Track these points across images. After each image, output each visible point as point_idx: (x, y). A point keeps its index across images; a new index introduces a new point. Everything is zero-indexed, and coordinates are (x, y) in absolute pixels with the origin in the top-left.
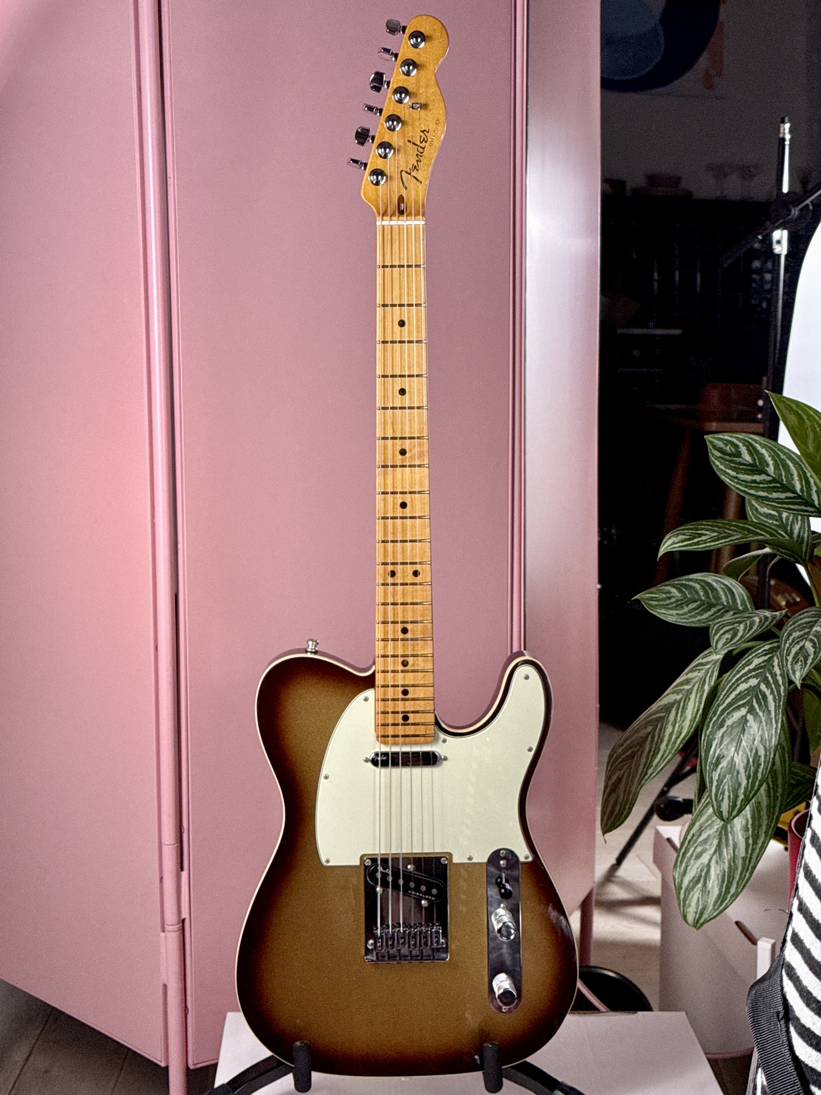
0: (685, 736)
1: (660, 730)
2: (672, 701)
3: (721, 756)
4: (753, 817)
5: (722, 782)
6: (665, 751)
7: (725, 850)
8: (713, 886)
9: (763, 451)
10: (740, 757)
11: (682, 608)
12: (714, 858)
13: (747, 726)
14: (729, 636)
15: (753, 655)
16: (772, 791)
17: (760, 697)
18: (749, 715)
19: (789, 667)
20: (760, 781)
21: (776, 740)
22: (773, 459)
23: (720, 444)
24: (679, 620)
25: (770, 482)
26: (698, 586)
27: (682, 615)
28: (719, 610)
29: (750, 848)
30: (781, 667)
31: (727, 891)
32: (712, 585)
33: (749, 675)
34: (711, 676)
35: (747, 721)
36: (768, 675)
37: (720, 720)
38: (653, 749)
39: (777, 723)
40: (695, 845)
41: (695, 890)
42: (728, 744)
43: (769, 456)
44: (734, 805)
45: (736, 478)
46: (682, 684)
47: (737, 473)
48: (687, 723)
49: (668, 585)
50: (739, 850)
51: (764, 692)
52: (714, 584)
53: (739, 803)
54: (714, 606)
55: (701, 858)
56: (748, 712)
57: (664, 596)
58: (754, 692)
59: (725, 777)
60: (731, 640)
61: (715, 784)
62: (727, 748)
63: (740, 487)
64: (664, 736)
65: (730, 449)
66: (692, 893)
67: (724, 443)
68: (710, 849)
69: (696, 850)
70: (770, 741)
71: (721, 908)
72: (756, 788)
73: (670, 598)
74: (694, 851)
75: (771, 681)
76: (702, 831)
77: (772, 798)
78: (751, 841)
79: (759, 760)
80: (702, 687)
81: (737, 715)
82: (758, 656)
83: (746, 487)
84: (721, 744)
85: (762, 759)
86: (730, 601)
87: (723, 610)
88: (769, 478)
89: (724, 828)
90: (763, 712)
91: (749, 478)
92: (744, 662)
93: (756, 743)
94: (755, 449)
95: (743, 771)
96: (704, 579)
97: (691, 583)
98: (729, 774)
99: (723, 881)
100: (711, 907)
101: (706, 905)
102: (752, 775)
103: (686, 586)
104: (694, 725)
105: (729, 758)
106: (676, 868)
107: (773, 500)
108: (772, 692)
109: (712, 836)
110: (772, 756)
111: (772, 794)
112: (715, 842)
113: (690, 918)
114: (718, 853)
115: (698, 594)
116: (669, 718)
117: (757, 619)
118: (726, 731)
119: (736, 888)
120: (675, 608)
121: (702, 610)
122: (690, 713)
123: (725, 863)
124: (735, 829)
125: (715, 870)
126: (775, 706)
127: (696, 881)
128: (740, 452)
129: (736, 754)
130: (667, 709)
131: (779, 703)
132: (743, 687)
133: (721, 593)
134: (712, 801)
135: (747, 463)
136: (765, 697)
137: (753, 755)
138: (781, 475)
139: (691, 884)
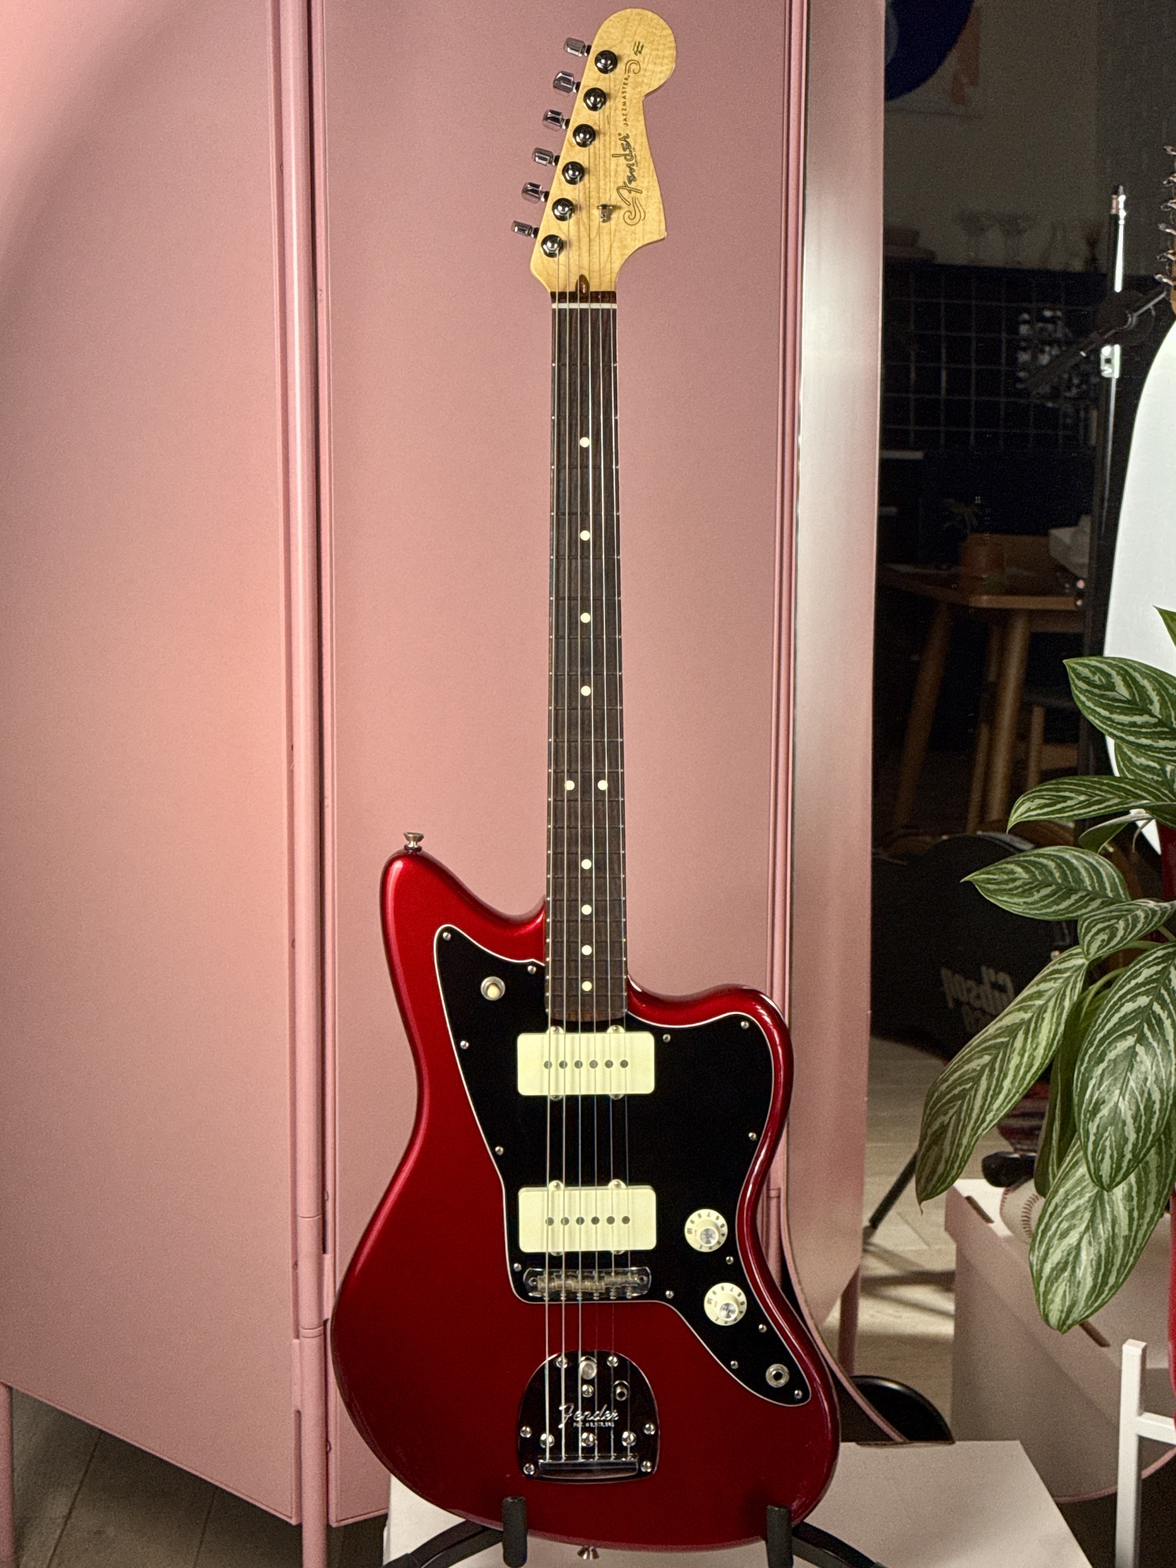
0: (1038, 1069)
1: (1003, 1060)
2: (1017, 1021)
3: (1101, 1101)
4: (1139, 1181)
5: (1103, 1136)
6: (1009, 1090)
7: (1101, 1226)
8: (1084, 1275)
9: (1145, 683)
10: (1126, 1102)
11: (1032, 895)
12: (1086, 1237)
13: (1136, 1061)
14: (1106, 937)
15: (1142, 964)
16: (1163, 1146)
17: (1154, 1022)
18: (1138, 1045)
20: (1154, 1135)
22: (1159, 694)
23: (1086, 672)
24: (1027, 911)
25: (1155, 725)
26: (1052, 865)
27: (1032, 904)
28: (1082, 898)
29: (1135, 1223)
31: (1105, 1282)
32: (1072, 863)
33: (1137, 992)
34: (1073, 988)
35: (1137, 1054)
36: (1163, 991)
37: (1099, 1052)
38: (993, 1087)
40: (1060, 1219)
41: (1060, 1280)
42: (1110, 1085)
43: (1154, 690)
44: (1119, 1168)
45: (1110, 719)
46: (1031, 997)
47: (1111, 713)
48: (1040, 1051)
49: (1011, 863)
50: (1120, 1226)
51: (1159, 1015)
52: (1074, 861)
53: (1125, 1165)
54: (1075, 891)
55: (1067, 1239)
56: (1137, 1042)
57: (1005, 877)
58: (1145, 1014)
59: (1106, 1130)
60: (1109, 941)
61: (1092, 1138)
62: (1108, 1091)
63: (1115, 732)
64: (1008, 1069)
65: (1100, 679)
66: (1056, 1285)
67: (1090, 670)
68: (1081, 1224)
69: (1062, 1226)
70: (1169, 1082)
71: (1096, 1305)
72: (1147, 1146)
73: (1014, 880)
74: (1058, 1227)
75: (1169, 1001)
76: (1068, 1200)
77: (1165, 1155)
78: (1136, 1214)
79: (1153, 1107)
80: (1060, 1004)
81: (1122, 1046)
82: (1148, 966)
83: (1122, 731)
84: (1100, 1084)
85: (1157, 1106)
86: (1097, 885)
87: (1088, 897)
88: (1154, 720)
89: (1099, 1197)
90: (1158, 1043)
91: (1126, 719)
92: (1130, 973)
93: (1148, 1084)
94: (1134, 679)
95: (1132, 1121)
96: (1060, 854)
97: (1041, 860)
98: (1111, 1125)
99: (1098, 1269)
100: (1082, 1304)
101: (1076, 1301)
103: (1034, 864)
104: (1050, 1055)
105: (1112, 1104)
106: (1034, 1250)
107: (1160, 750)
108: (1170, 1015)
109: (1082, 1208)
110: (1171, 1102)
111: (1164, 1150)
112: (1087, 1215)
113: (1054, 1318)
114: (1091, 1231)
115: (1051, 874)
116: (1015, 1046)
117: (1141, 914)
118: (1108, 1067)
119: (1117, 1278)
120: (1021, 895)
121: (1058, 898)
122: (1045, 1038)
123: (1100, 1244)
124: (1114, 1198)
125: (1088, 1255)
127: (1060, 1268)
128: (1113, 683)
129: (1121, 1099)
132: (1129, 1007)
133: (1084, 874)
135: (1123, 699)
136: (1159, 1021)
137: (1144, 1100)
138: (1170, 716)
139: (1055, 1272)
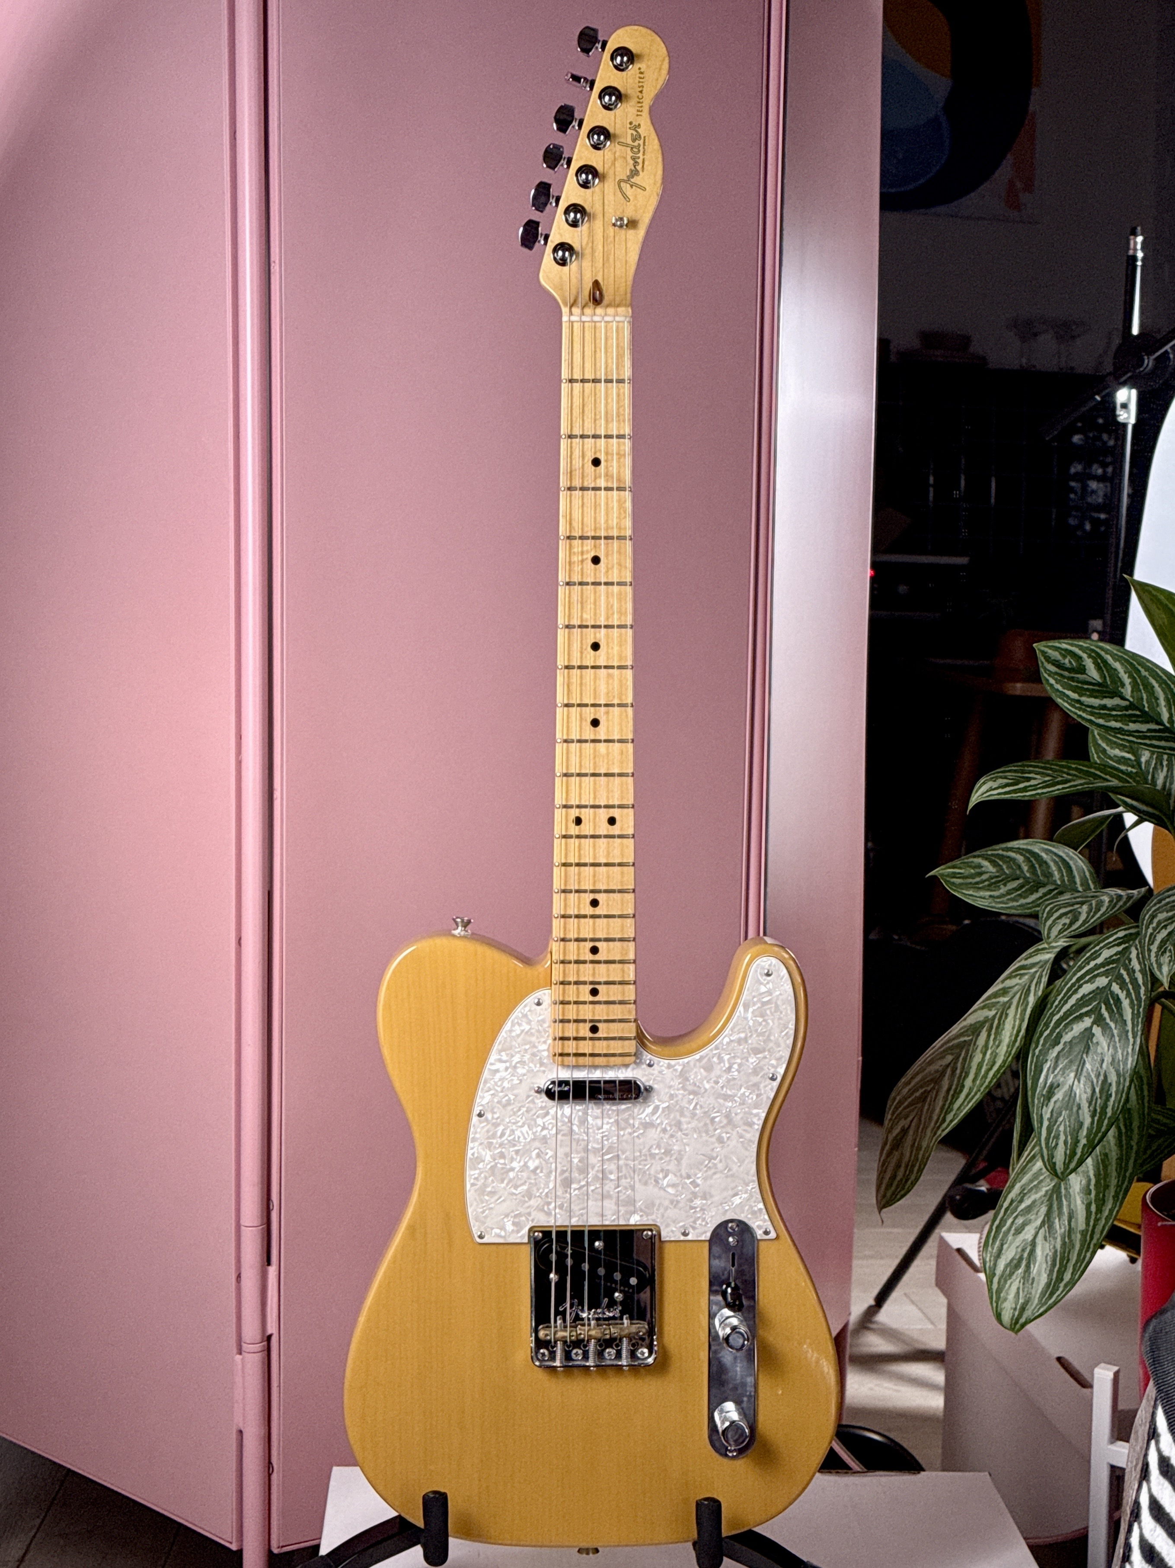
0: (1001, 1067)
1: (965, 1059)
2: (982, 1019)
3: (1055, 1085)
4: (1098, 1175)
5: (1056, 1121)
6: (971, 1089)
7: (1057, 1220)
8: (1039, 1273)
9: (1117, 665)
10: (1082, 1086)
11: (1000, 889)
12: (1042, 1231)
13: (1092, 1042)
14: (1067, 921)
15: (1102, 945)
16: (1124, 1138)
17: (1112, 1002)
18: (1095, 1026)
19: (1153, 959)
20: (1109, 1118)
21: (1133, 1061)
22: (1131, 676)
23: (1055, 655)
24: (993, 904)
25: (1126, 708)
26: (1020, 858)
27: (998, 897)
28: (1051, 891)
29: (1093, 1217)
30: (1141, 959)
31: (1060, 1279)
32: (1040, 856)
33: (1096, 972)
34: (1038, 983)
35: (1093, 1035)
36: (1122, 971)
37: (1055, 1034)
39: (1134, 1037)
40: (1015, 1214)
41: (1014, 1277)
42: (1064, 1069)
43: (1125, 673)
44: (1073, 1153)
45: (1078, 701)
46: (995, 995)
47: (1081, 695)
48: (1003, 1049)
49: (979, 856)
50: (1077, 1219)
51: (1117, 995)
52: (1044, 855)
53: (1079, 1151)
54: (1044, 885)
55: (1024, 1232)
56: (1093, 1023)
58: (1103, 995)
59: (1060, 1114)
60: (1071, 924)
61: (1046, 1123)
62: (1063, 1074)
63: (1084, 715)
64: (970, 1067)
65: (1070, 662)
66: (1009, 1282)
67: (1060, 653)
68: (1036, 1220)
69: (1016, 1221)
70: (1125, 1064)
71: (1050, 1301)
72: (1103, 1129)
73: (981, 874)
74: (1013, 1223)
75: (1128, 980)
76: (1025, 1194)
77: (1125, 1147)
78: (1093, 1208)
79: (1109, 1090)
80: (1025, 999)
81: (1078, 1028)
82: (1108, 946)
83: (1092, 714)
84: (1055, 1069)
85: (1114, 1089)
86: (1066, 879)
87: (1056, 891)
88: (1124, 703)
89: (1056, 1189)
90: (1116, 1023)
91: (1095, 702)
92: (1088, 955)
93: (1104, 1065)
94: (1105, 662)
95: (1087, 1105)
96: (1029, 847)
97: (1009, 853)
98: (1066, 1110)
99: (1054, 1265)
100: (1036, 1301)
101: (1029, 1298)
102: (1098, 1110)
104: (1013, 1052)
105: (1066, 1087)
106: (987, 1247)
107: (1130, 733)
108: (1128, 995)
109: (1039, 1201)
110: (1127, 1084)
111: (1124, 1142)
112: (1044, 1210)
113: (1006, 1317)
114: (1046, 1225)
115: (1019, 867)
116: (978, 1043)
117: (1106, 899)
118: (1063, 1049)
119: (1072, 1273)
120: (988, 888)
121: (1026, 891)
122: (1008, 1034)
123: (1056, 1238)
124: (1071, 1191)
125: (1043, 1250)
126: (1133, 1013)
127: (1014, 1265)
128: (1084, 666)
129: (1076, 1082)
130: (975, 1030)
131: (1138, 1011)
132: (1087, 988)
133: (1054, 868)
134: (1041, 1148)
135: (1094, 682)
136: (1118, 1001)
137: (1100, 1082)
138: (1142, 699)
139: (1008, 1269)
